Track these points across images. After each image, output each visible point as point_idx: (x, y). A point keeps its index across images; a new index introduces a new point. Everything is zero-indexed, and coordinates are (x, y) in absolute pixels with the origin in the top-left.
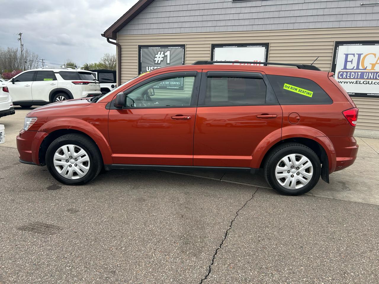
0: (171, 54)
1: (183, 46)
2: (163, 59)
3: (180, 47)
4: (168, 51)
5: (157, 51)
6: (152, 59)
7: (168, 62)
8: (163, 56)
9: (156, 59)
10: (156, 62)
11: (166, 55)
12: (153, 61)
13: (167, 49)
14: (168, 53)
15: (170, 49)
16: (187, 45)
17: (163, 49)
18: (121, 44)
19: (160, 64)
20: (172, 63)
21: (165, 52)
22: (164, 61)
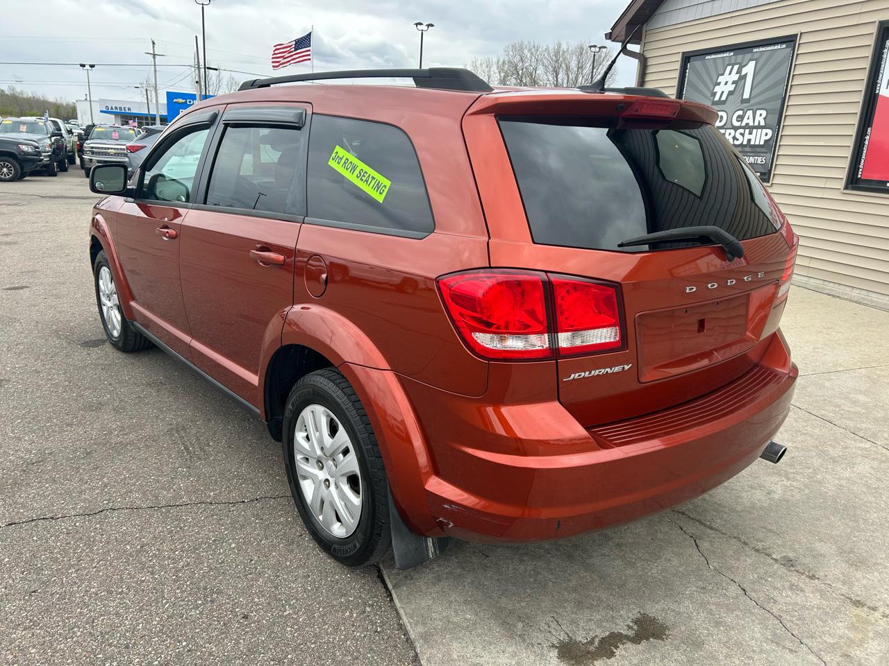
0: (757, 70)
1: (790, 40)
2: (735, 88)
3: (784, 46)
4: (751, 62)
5: (724, 64)
6: (709, 90)
7: (746, 96)
8: (736, 77)
9: (718, 89)
10: (717, 98)
11: (743, 73)
12: (709, 95)
13: (750, 54)
14: (749, 69)
15: (756, 56)
16: (803, 35)
17: (740, 58)
18: (648, 55)
19: (724, 102)
20: (755, 97)
21: (744, 64)
22: (736, 93)
